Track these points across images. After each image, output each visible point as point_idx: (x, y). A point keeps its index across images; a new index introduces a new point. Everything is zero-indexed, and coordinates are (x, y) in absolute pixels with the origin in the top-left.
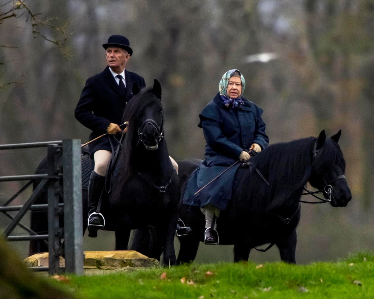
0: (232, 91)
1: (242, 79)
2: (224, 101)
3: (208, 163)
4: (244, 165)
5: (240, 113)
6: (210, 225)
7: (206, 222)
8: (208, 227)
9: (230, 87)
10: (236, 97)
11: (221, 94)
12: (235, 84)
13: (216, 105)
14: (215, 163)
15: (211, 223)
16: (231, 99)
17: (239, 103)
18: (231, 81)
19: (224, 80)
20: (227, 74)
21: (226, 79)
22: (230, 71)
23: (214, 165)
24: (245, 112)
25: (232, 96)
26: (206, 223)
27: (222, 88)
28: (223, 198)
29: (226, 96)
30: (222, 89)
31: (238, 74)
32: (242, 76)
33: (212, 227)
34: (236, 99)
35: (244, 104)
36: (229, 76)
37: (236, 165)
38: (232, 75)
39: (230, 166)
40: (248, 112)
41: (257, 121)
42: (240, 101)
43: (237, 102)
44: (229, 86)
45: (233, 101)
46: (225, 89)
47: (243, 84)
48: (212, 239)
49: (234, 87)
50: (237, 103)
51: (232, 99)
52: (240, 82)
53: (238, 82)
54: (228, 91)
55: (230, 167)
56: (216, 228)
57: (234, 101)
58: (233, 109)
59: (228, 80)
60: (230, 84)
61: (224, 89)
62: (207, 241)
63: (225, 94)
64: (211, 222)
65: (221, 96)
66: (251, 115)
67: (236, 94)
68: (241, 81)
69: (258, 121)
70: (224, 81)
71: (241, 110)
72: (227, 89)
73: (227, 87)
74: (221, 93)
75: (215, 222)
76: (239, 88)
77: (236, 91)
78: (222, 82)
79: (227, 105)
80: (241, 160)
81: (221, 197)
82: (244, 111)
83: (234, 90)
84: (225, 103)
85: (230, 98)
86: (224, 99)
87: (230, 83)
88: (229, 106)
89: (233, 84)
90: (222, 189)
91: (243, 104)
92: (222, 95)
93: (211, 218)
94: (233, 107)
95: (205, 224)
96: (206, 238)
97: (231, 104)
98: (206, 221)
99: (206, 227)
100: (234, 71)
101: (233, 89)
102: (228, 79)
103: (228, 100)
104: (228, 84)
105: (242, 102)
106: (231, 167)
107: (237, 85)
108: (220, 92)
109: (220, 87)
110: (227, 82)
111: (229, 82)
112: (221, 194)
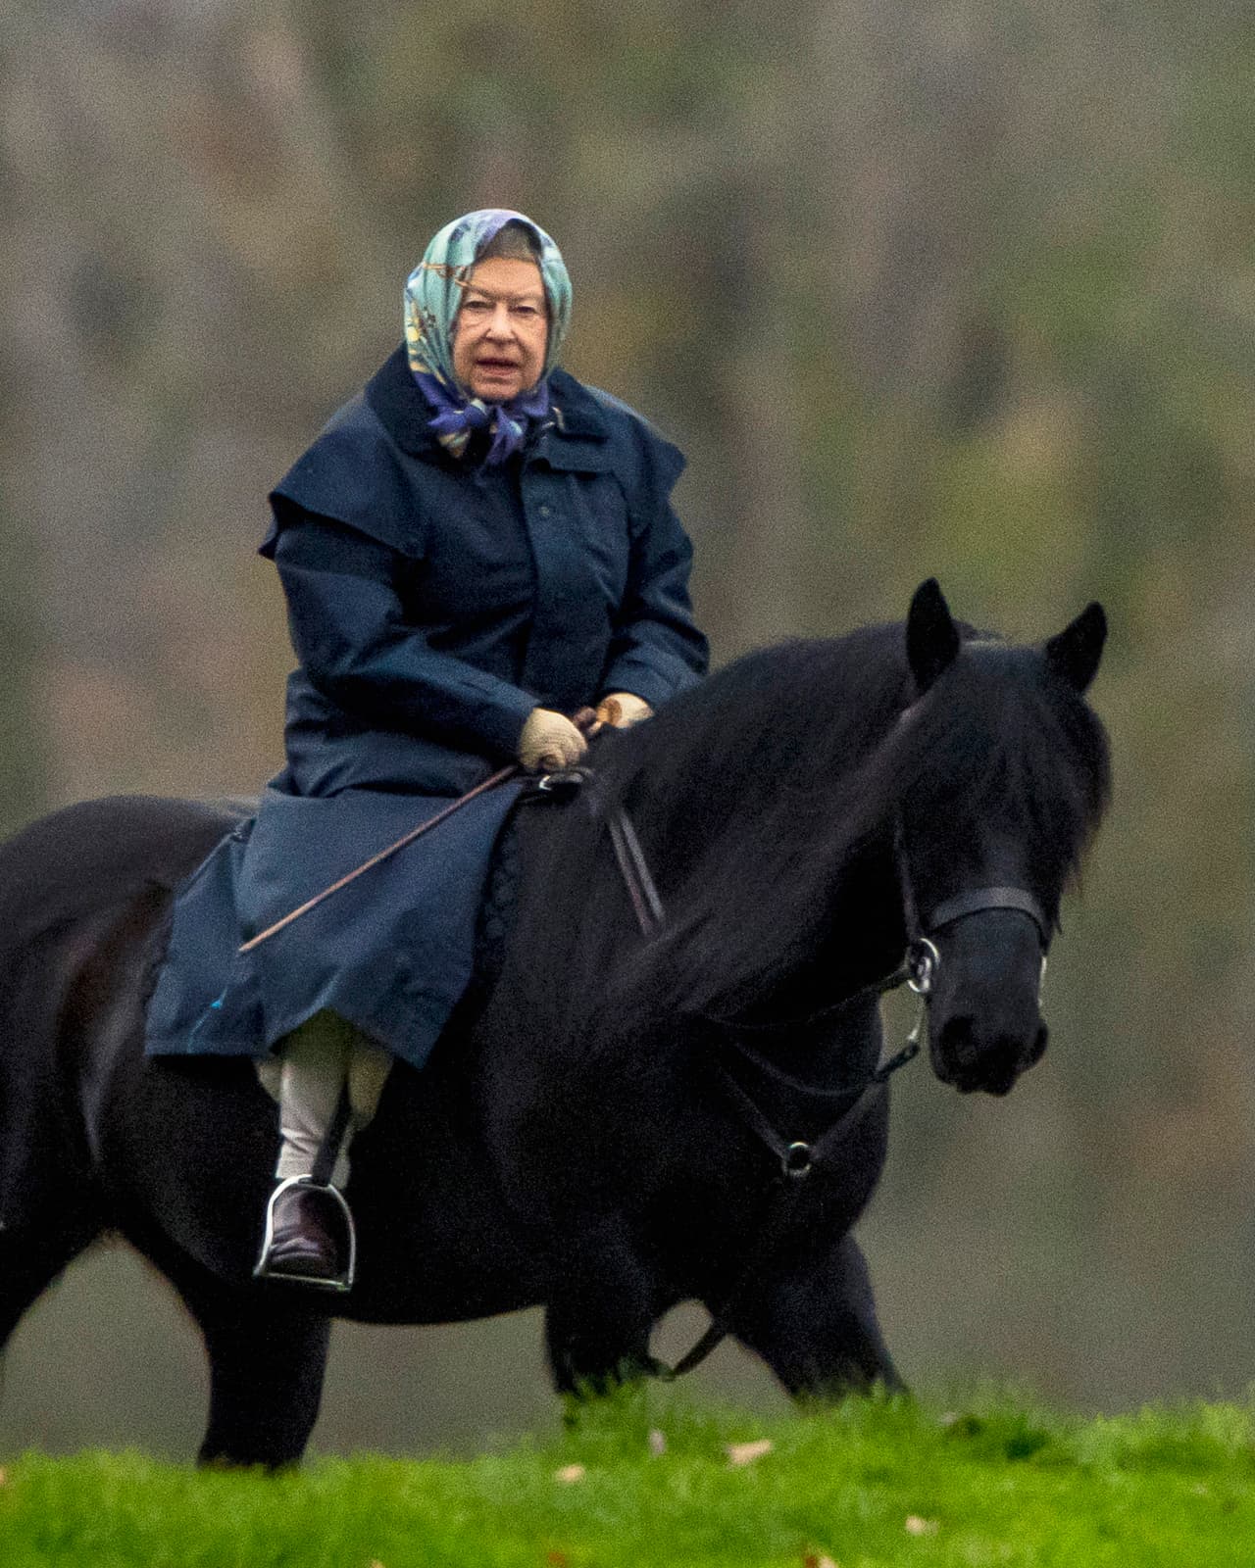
0: (487, 351)
1: (550, 269)
2: (434, 411)
3: (313, 775)
4: (547, 784)
5: (535, 491)
6: (309, 1160)
7: (281, 1140)
8: (292, 1170)
9: (474, 325)
10: (509, 391)
11: (415, 366)
12: (502, 309)
13: (382, 432)
14: (363, 778)
15: (313, 1150)
16: (477, 403)
17: (532, 423)
18: (481, 286)
19: (432, 274)
20: (455, 237)
21: (449, 271)
22: (474, 218)
23: (355, 787)
24: (573, 480)
25: (484, 388)
26: (285, 1149)
27: (422, 323)
28: (418, 984)
29: (445, 376)
30: (424, 332)
31: (525, 239)
32: (552, 253)
33: (321, 1174)
34: (510, 405)
35: (561, 425)
36: (466, 258)
37: (500, 790)
38: (486, 251)
39: (457, 794)
40: (587, 478)
41: (637, 532)
42: (538, 411)
43: (519, 421)
44: (469, 318)
45: (494, 417)
46: (443, 339)
47: (557, 306)
48: (314, 1246)
49: (501, 324)
50: (518, 429)
51: (487, 401)
52: (538, 290)
53: (521, 293)
54: (459, 346)
55: (459, 802)
56: (343, 1184)
57: (501, 413)
58: (490, 472)
59: (462, 278)
60: (476, 305)
61: (437, 336)
62: (280, 1258)
63: (440, 369)
64: (313, 1141)
65: (417, 376)
66: (606, 496)
67: (515, 375)
68: (546, 289)
69: (647, 532)
70: (436, 281)
71: (542, 467)
72: (455, 337)
73: (454, 327)
74: (419, 358)
75: (343, 1151)
76: (532, 332)
77: (512, 353)
78: (423, 284)
79: (455, 440)
80: (529, 762)
81: (404, 978)
82: (561, 474)
83: (500, 343)
84: (444, 430)
85: (473, 395)
86: (434, 398)
87: (474, 297)
88: (471, 445)
89: (492, 307)
90: (407, 930)
91: (555, 428)
92: (418, 372)
93: (318, 1117)
94: (493, 458)
95: (276, 1154)
96: (276, 1241)
97: (480, 434)
98: (285, 1132)
99: (279, 1174)
100: (501, 224)
101: (490, 340)
102: (459, 272)
103: (460, 405)
104: (464, 305)
105: (552, 416)
106: (464, 799)
107: (518, 310)
108: (412, 352)
109: (408, 320)
110: (456, 293)
111: (465, 292)
112: (402, 959)
